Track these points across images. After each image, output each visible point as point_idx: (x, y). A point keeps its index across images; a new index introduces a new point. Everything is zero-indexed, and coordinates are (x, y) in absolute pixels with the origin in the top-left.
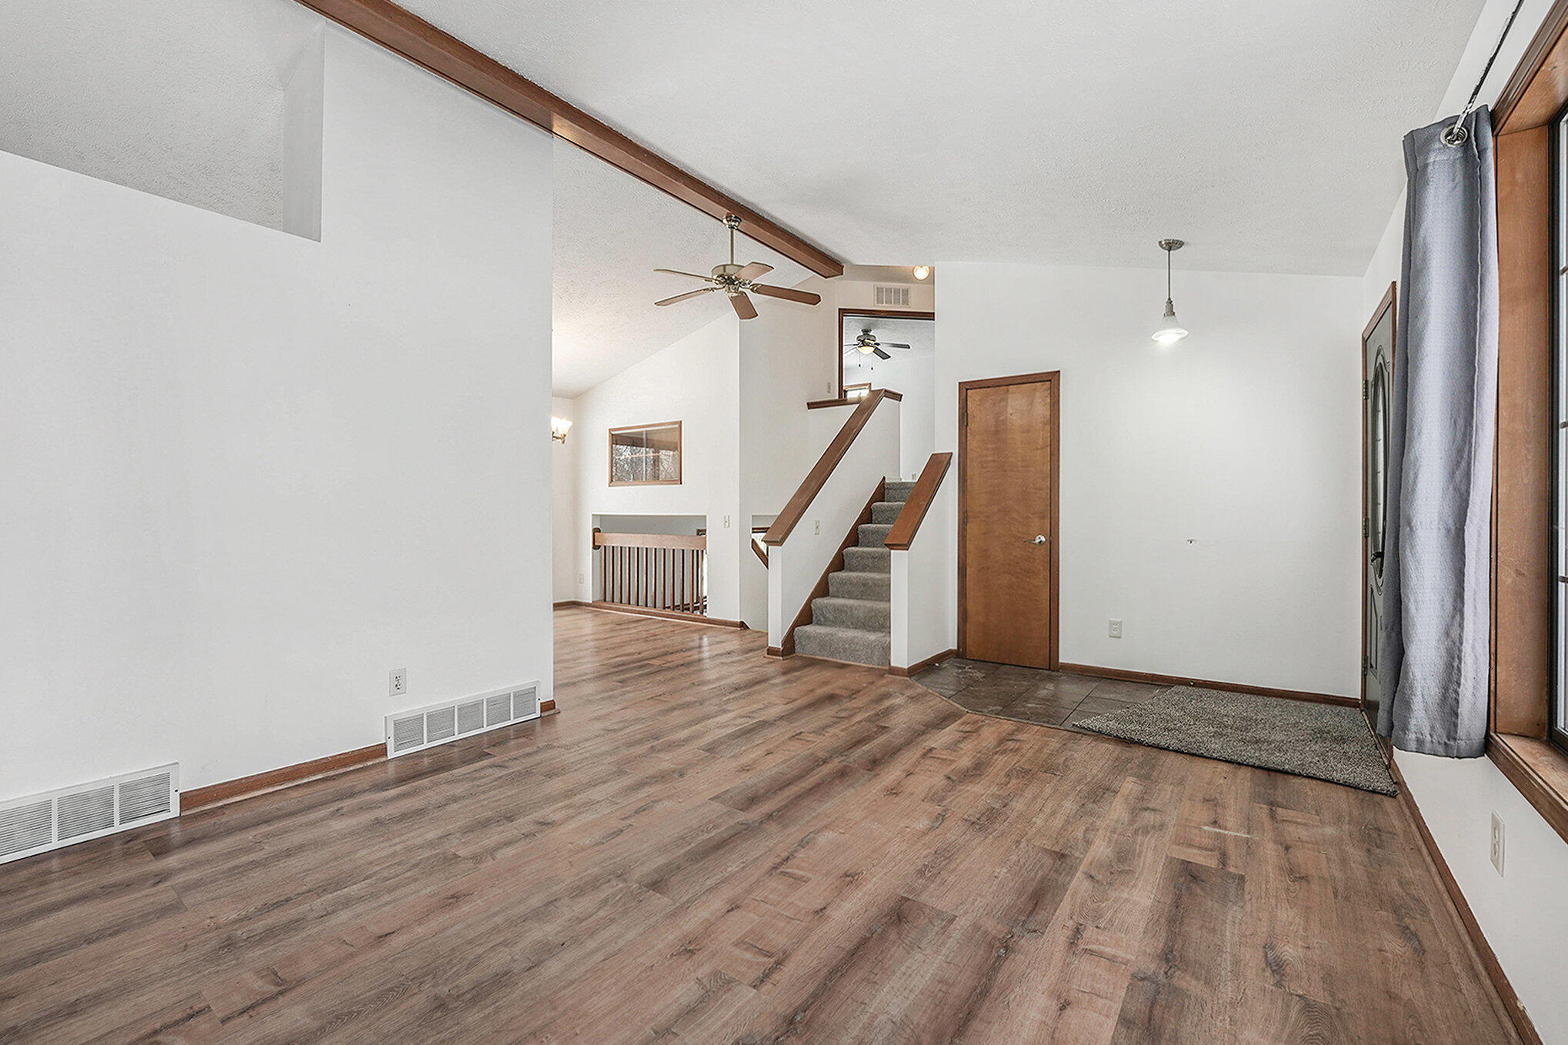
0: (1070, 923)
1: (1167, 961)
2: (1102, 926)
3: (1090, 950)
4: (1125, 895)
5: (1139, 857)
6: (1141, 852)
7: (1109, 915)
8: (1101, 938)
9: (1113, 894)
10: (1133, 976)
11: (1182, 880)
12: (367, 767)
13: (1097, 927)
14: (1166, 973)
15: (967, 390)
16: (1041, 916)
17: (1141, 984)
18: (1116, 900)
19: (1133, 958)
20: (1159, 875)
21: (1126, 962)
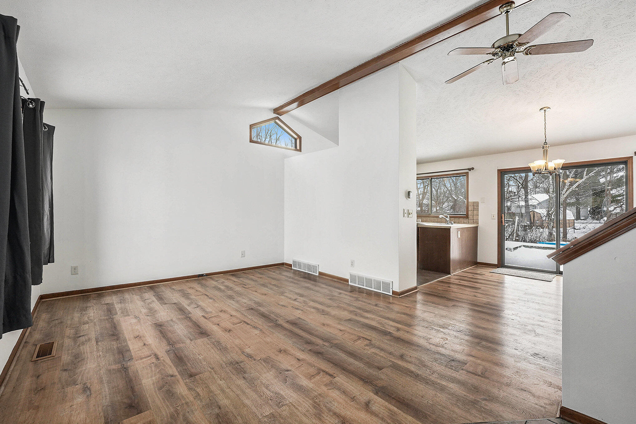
0: (162, 359)
1: (125, 368)
2: (152, 364)
3: (149, 357)
4: (154, 378)
5: (163, 399)
6: (165, 402)
7: (153, 369)
8: (149, 361)
9: (157, 376)
10: (132, 359)
11: (136, 401)
12: (341, 283)
13: (153, 363)
14: (124, 365)
16: (172, 355)
17: (129, 359)
18: (155, 375)
19: (136, 363)
20: (148, 396)
21: (137, 360)
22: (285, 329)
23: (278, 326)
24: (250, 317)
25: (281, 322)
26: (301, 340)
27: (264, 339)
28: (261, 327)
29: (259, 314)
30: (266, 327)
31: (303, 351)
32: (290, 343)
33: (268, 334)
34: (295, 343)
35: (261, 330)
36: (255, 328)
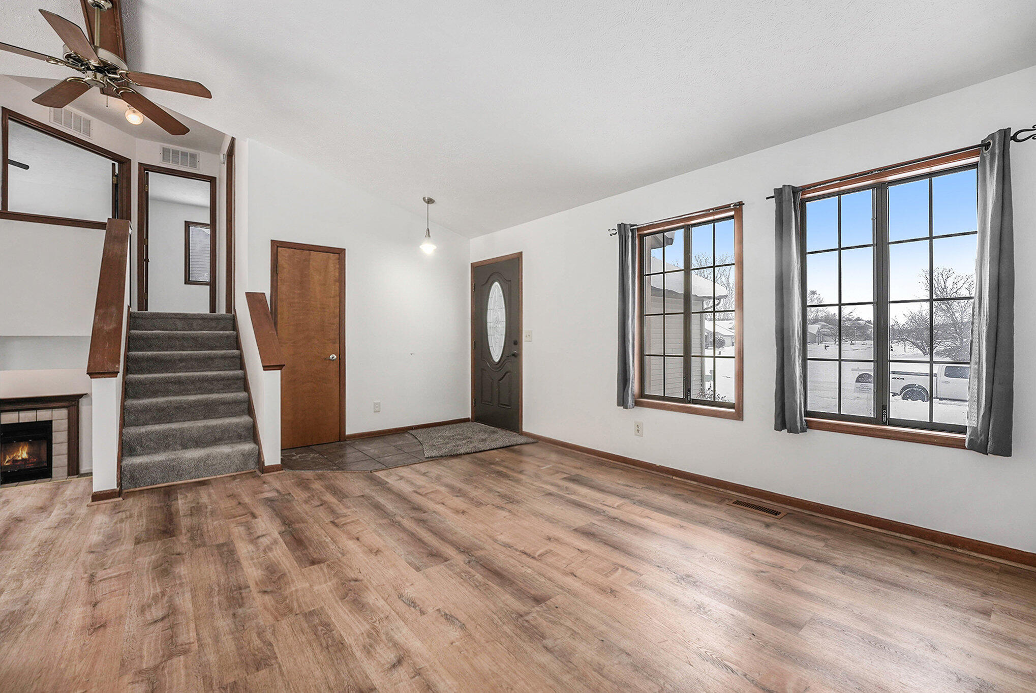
15: (278, 247)
22: (453, 544)
23: (465, 550)
24: (529, 571)
25: (459, 559)
26: (433, 525)
27: (486, 527)
28: (496, 546)
29: (512, 583)
30: (487, 547)
31: (434, 512)
32: (449, 521)
33: (482, 535)
34: (441, 522)
35: (496, 541)
36: (507, 546)
